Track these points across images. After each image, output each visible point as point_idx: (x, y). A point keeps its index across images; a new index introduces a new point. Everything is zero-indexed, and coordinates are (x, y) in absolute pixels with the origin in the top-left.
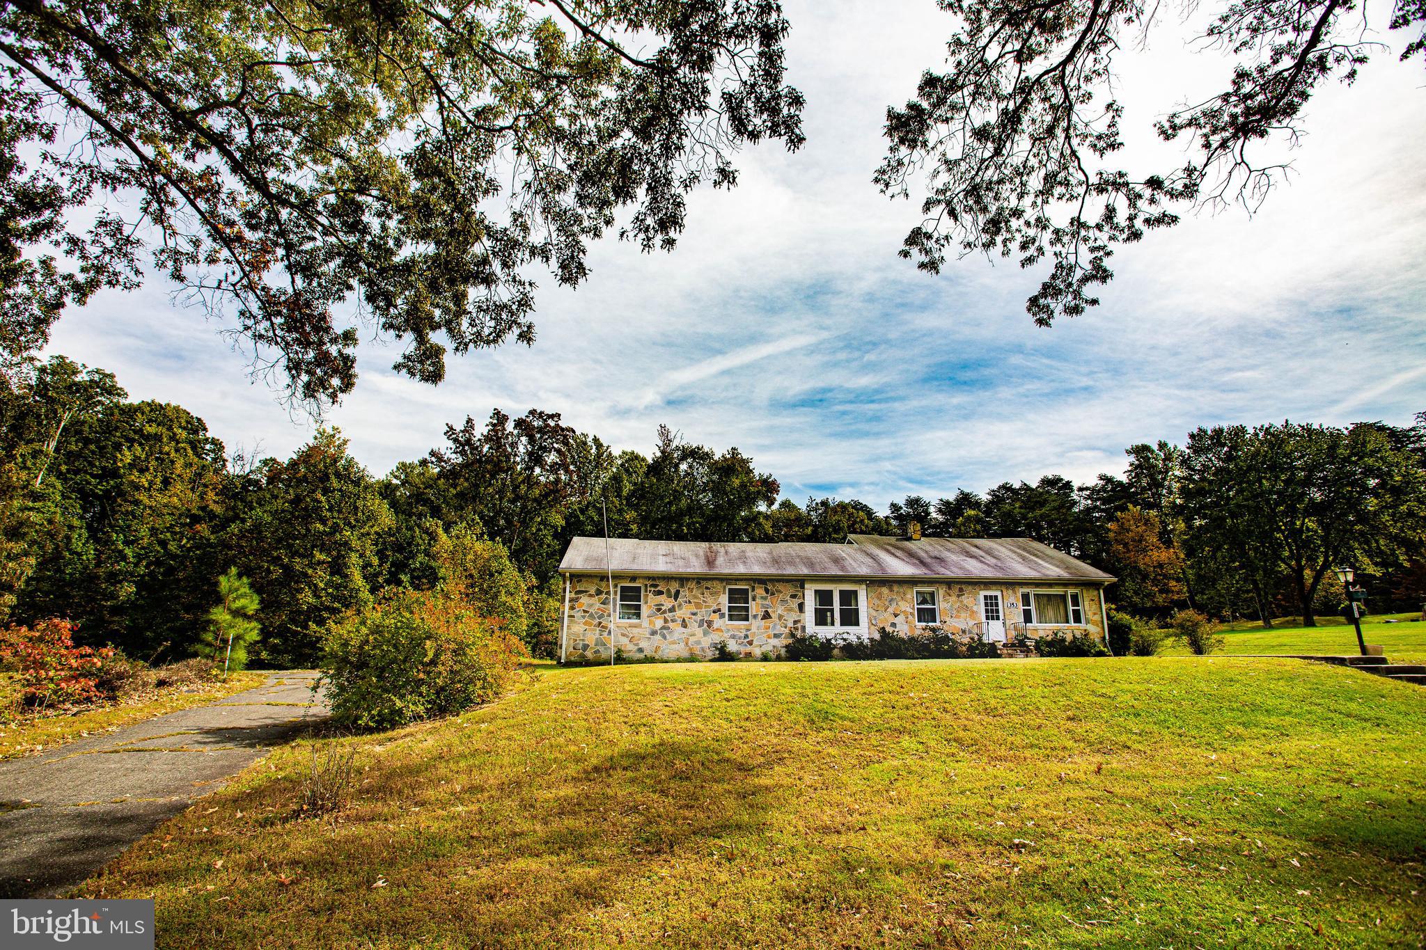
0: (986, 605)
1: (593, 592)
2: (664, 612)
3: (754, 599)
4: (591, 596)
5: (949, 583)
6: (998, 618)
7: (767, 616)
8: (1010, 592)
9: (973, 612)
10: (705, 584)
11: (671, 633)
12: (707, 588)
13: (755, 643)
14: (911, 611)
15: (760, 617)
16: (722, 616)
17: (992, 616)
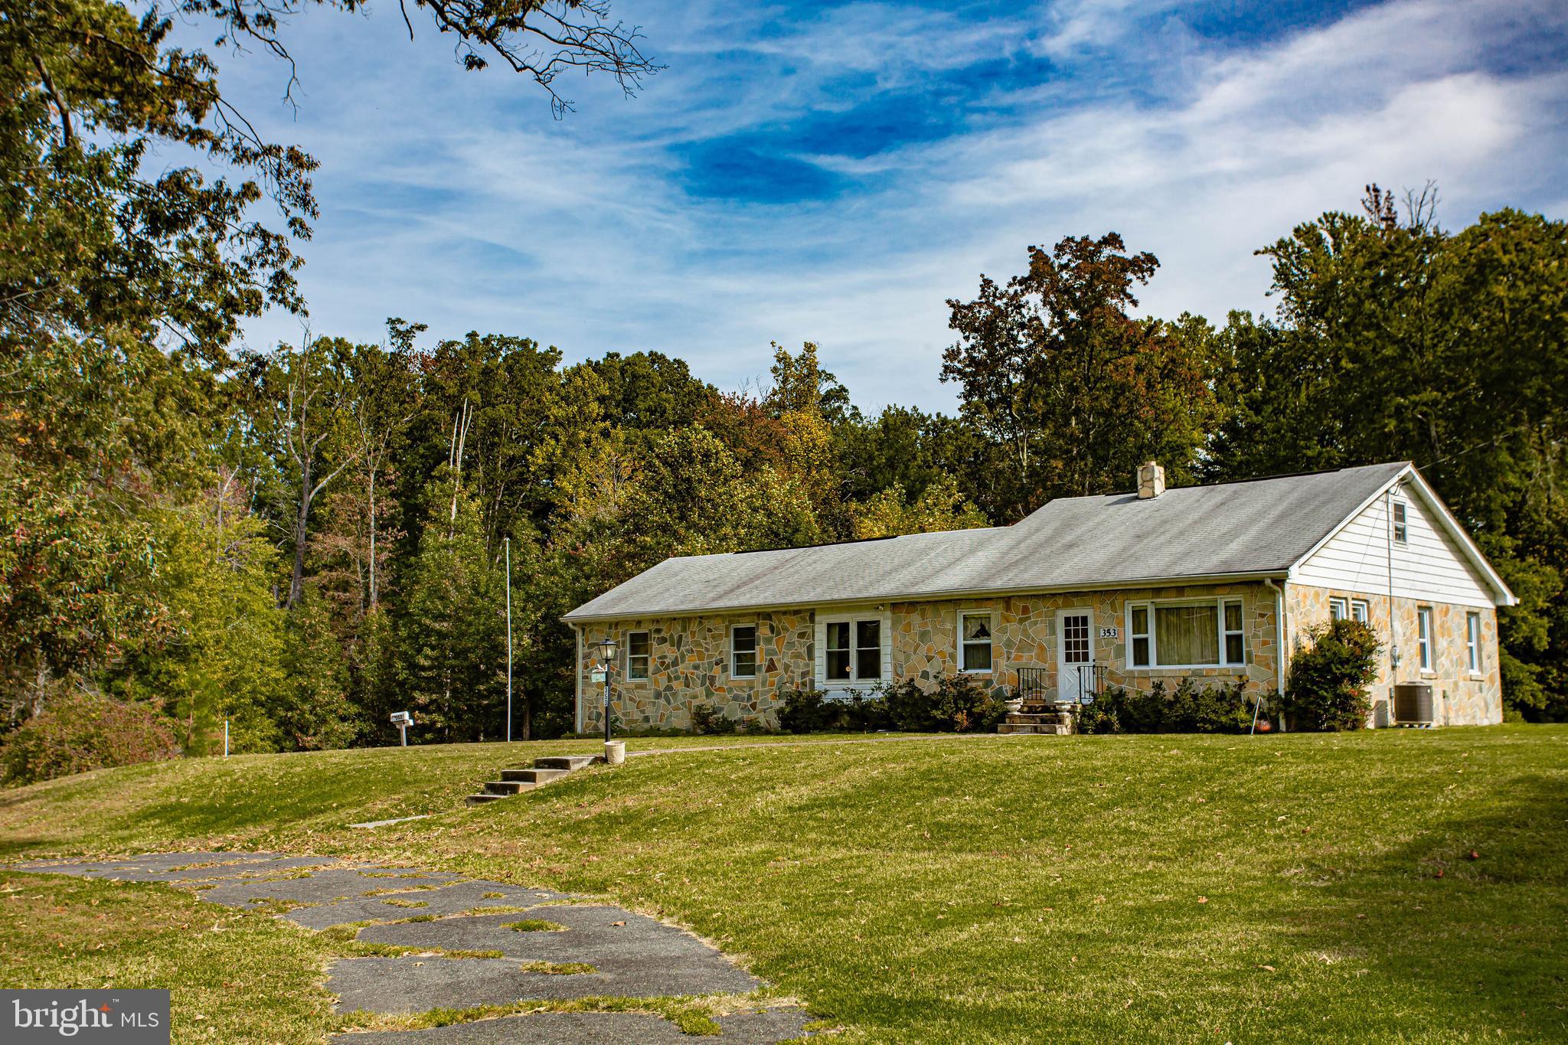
0: (1068, 634)
2: (668, 667)
3: (759, 644)
5: (1007, 599)
6: (1086, 658)
8: (1108, 608)
9: (1042, 648)
10: (707, 624)
11: (675, 695)
12: (710, 630)
13: (759, 707)
14: (952, 650)
15: (764, 669)
16: (725, 669)
17: (1077, 654)
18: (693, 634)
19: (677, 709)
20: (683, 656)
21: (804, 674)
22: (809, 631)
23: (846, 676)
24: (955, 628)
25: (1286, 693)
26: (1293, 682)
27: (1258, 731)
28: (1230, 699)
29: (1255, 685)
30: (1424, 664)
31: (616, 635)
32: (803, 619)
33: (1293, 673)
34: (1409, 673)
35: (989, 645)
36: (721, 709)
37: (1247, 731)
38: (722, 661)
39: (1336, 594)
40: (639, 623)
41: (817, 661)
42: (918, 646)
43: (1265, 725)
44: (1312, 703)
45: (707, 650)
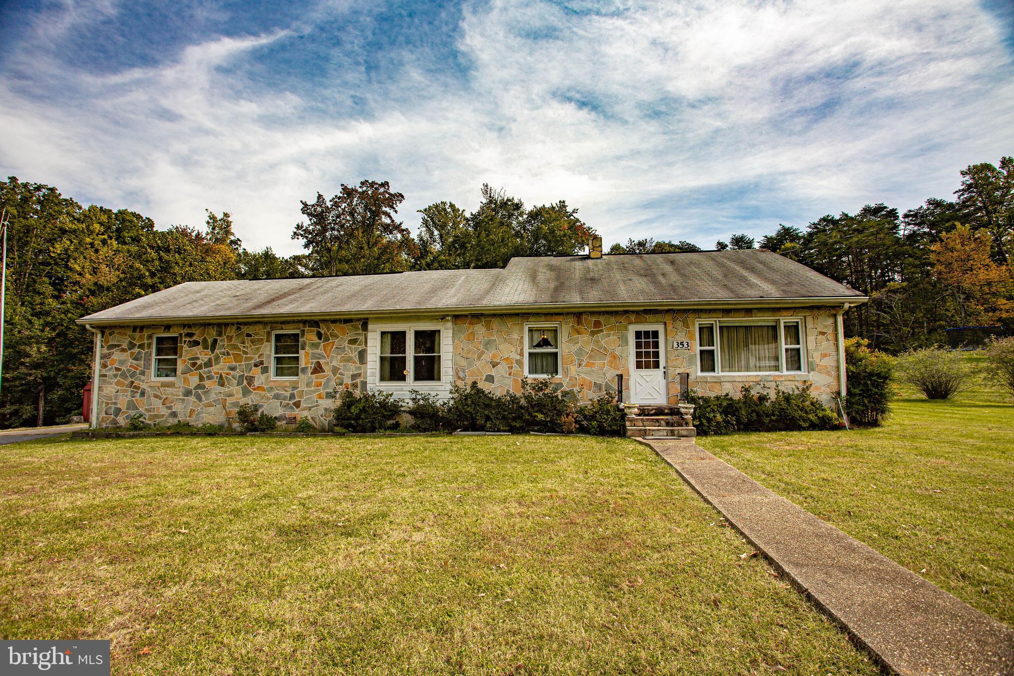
0: (638, 345)
1: (125, 346)
2: (200, 367)
3: (303, 348)
4: (124, 350)
5: (578, 315)
6: (657, 365)
7: (318, 369)
8: (679, 324)
9: (614, 357)
10: (245, 329)
11: (207, 393)
12: (248, 335)
13: (303, 405)
14: (518, 357)
15: (310, 371)
16: (265, 370)
17: (647, 362)
18: (230, 338)
19: (210, 405)
20: (217, 358)
21: (354, 377)
22: (362, 338)
23: (403, 378)
24: (522, 338)
29: (819, 388)
31: (141, 338)
32: (357, 328)
35: (556, 354)
36: (261, 406)
38: (262, 363)
40: (168, 327)
41: (370, 365)
42: (483, 353)
45: (246, 353)
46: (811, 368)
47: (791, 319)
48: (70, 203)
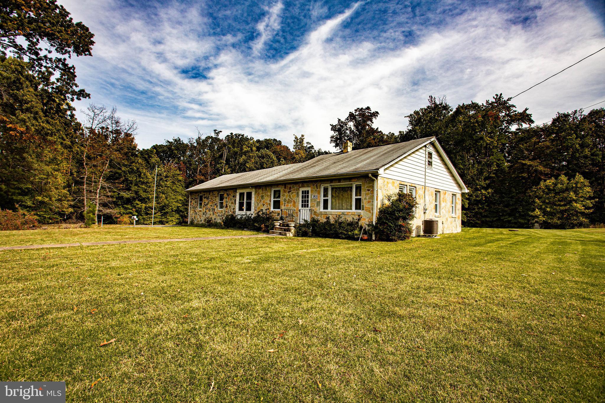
0: (303, 197)
1: (194, 198)
2: (206, 205)
3: (224, 199)
5: (285, 184)
6: (308, 207)
8: (316, 187)
9: (294, 202)
11: (207, 214)
12: (214, 194)
14: (269, 202)
15: (225, 207)
17: (305, 205)
18: (211, 195)
20: (209, 202)
21: (233, 209)
22: (235, 195)
23: (243, 210)
24: (271, 194)
25: (376, 223)
26: (379, 219)
27: (362, 240)
28: (353, 225)
29: (364, 219)
30: (436, 211)
31: (197, 196)
32: (234, 191)
33: (379, 215)
34: (430, 216)
35: (280, 201)
37: (357, 239)
38: (217, 204)
39: (402, 183)
40: (201, 192)
41: (237, 205)
42: (261, 200)
43: (366, 237)
44: (386, 228)
45: (214, 200)
46: (363, 209)
47: (358, 183)
48: (252, 139)
